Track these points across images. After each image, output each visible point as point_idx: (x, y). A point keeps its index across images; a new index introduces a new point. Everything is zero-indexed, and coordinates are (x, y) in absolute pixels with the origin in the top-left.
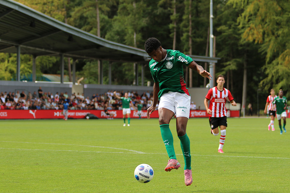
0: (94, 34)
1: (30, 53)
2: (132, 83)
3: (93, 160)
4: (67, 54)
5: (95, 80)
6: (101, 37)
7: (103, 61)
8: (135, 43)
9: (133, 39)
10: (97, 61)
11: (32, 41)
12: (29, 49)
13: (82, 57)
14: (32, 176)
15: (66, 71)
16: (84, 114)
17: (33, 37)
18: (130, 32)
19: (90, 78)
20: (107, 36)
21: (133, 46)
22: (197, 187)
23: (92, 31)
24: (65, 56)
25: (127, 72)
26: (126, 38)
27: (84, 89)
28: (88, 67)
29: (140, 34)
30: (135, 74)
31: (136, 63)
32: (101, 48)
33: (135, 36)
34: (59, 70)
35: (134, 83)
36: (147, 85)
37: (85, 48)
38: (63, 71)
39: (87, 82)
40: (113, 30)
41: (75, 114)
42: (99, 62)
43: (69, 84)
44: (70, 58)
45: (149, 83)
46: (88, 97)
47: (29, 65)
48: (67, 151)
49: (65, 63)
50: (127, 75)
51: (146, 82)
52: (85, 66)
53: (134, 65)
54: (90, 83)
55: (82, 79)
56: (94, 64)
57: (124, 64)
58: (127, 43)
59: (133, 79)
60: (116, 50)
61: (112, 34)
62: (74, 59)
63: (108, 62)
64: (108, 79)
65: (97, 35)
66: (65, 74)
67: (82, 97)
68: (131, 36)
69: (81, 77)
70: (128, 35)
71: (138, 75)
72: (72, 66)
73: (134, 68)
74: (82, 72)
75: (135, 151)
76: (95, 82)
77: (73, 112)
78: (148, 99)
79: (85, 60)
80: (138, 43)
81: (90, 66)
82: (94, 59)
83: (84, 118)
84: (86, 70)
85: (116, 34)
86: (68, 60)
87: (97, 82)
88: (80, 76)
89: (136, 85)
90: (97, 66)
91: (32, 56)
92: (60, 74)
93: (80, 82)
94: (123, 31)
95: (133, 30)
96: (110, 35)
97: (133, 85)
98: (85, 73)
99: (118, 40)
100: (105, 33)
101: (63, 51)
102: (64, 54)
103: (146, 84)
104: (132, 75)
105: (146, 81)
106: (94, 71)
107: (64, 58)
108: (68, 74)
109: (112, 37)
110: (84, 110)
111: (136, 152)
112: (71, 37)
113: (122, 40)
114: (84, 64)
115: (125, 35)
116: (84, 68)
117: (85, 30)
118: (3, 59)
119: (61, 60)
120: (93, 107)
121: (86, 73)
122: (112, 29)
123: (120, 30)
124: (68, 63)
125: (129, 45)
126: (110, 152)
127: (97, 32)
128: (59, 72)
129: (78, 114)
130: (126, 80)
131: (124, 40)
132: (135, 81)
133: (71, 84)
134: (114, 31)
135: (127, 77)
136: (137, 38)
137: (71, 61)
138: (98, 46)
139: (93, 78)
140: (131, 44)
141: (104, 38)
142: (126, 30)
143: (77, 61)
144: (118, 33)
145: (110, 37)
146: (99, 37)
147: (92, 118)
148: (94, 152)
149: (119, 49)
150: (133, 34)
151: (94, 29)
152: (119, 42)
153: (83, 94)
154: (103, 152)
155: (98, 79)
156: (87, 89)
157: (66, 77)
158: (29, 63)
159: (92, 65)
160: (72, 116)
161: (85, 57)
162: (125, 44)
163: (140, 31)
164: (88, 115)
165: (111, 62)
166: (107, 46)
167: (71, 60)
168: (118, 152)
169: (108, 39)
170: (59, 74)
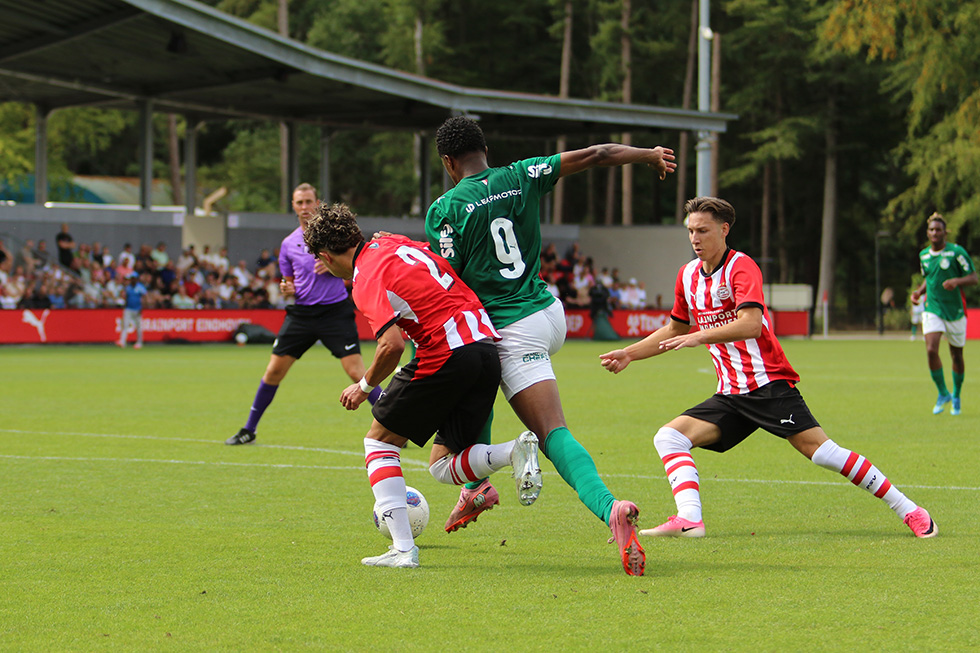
0: (264, 24)
1: (24, 99)
2: (407, 208)
3: (262, 496)
4: (166, 103)
5: (268, 198)
6: (292, 36)
7: (301, 126)
8: (418, 61)
9: (412, 43)
10: (275, 126)
11: (34, 52)
12: (24, 82)
13: (221, 111)
14: (33, 554)
15: (159, 164)
16: (227, 325)
17: (37, 37)
18: (400, 18)
19: (252, 191)
20: (312, 34)
21: (413, 71)
22: (650, 594)
23: (257, 15)
24: (158, 108)
25: (388, 169)
26: (385, 39)
27: (228, 231)
28: (242, 149)
29: (437, 24)
30: (417, 174)
31: (423, 133)
32: (292, 79)
33: (418, 35)
34: (134, 160)
35: (416, 209)
37: (233, 76)
38: (151, 164)
39: (241, 205)
40: (338, 10)
41: (195, 325)
42: (284, 131)
43: (171, 214)
44: (174, 117)
46: (243, 262)
47: (22, 140)
48: (166, 464)
49: (157, 133)
50: (388, 178)
52: (232, 145)
53: (417, 140)
54: (248, 209)
55: (221, 193)
56: (264, 138)
57: (377, 138)
58: (389, 61)
59: (411, 195)
60: (349, 86)
61: (334, 25)
62: (192, 118)
63: (319, 131)
65: (276, 30)
66: (156, 176)
67: (218, 261)
68: (403, 33)
69: (218, 187)
70: (393, 29)
71: (429, 178)
72: (182, 144)
73: (417, 152)
74: (219, 168)
75: (418, 463)
76: (268, 206)
77: (188, 317)
79: (231, 122)
80: (430, 59)
81: (249, 144)
82: (267, 119)
83: (229, 339)
84: (234, 159)
85: (348, 26)
86: (168, 122)
87: (277, 206)
88: (212, 182)
90: (277, 146)
91: (33, 107)
92: (138, 175)
93: (214, 206)
94: (373, 14)
95: (410, 10)
96: (327, 28)
97: (411, 216)
98: (231, 173)
99: (355, 45)
100: (308, 23)
101: (148, 89)
102: (154, 101)
104: (408, 180)
106: (267, 165)
107: (155, 115)
108: (170, 177)
109: (334, 36)
110: (228, 309)
111: (422, 467)
112: (178, 37)
113: (369, 50)
114: (228, 137)
115: (383, 28)
116: (227, 152)
117: (233, 11)
119: (142, 123)
120: (260, 298)
121: (235, 171)
122: (331, 5)
123: (361, 10)
124: (168, 134)
125: (395, 66)
126: (326, 467)
127: (275, 17)
128: (133, 167)
129: (204, 325)
130: (386, 198)
131: (379, 49)
132: (417, 200)
133: (180, 213)
134: (340, 15)
135: (388, 186)
136: (425, 36)
137: (181, 128)
138: (282, 71)
139: (263, 190)
140: (404, 63)
141: (304, 39)
142: (386, 10)
143: (201, 126)
144: (355, 22)
145: (324, 36)
146: (283, 38)
147: (251, 341)
148: (266, 465)
149: (359, 80)
150: (413, 27)
151: (267, 9)
152: (357, 57)
153: (225, 252)
154: (298, 466)
155: (279, 193)
156: (240, 231)
157: (160, 188)
158: (22, 134)
159: (258, 143)
160: (182, 333)
161: (230, 111)
162: (381, 63)
163: (436, 15)
164: (241, 329)
165: (328, 131)
166: (316, 69)
167: (178, 122)
168: (354, 467)
169: (319, 44)
170: (134, 175)
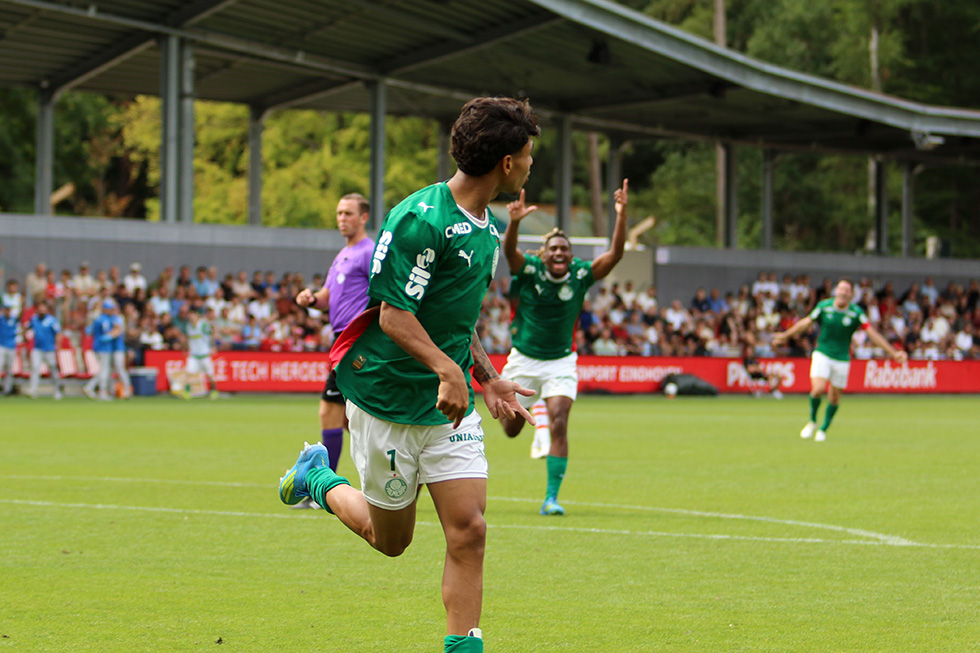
0: (697, 32)
1: (426, 114)
2: (860, 242)
3: (695, 571)
4: (586, 120)
5: (702, 230)
6: (730, 45)
7: (740, 147)
8: (874, 74)
9: (867, 54)
10: (710, 148)
11: (436, 62)
12: (424, 95)
13: (649, 130)
14: (435, 634)
15: (579, 190)
16: (655, 374)
17: (440, 45)
18: (852, 26)
19: (683, 222)
20: (753, 43)
21: (868, 87)
23: (690, 22)
24: (577, 126)
25: (840, 197)
26: (835, 49)
27: (656, 267)
28: (673, 174)
29: (896, 34)
30: (872, 202)
31: (879, 157)
32: (730, 93)
33: (873, 45)
34: (549, 184)
35: (871, 244)
36: (924, 252)
37: (662, 91)
38: (569, 190)
39: (671, 238)
40: (782, 17)
41: (618, 374)
42: (720, 154)
43: (591, 247)
44: (595, 137)
45: (931, 244)
47: (422, 163)
48: (586, 533)
49: (576, 154)
50: (839, 207)
51: (923, 240)
52: (662, 169)
53: (872, 166)
54: (680, 242)
55: (648, 223)
56: (698, 161)
57: (825, 162)
58: (840, 75)
59: (865, 227)
60: (794, 104)
61: (778, 33)
62: (616, 138)
63: (760, 154)
64: (758, 226)
65: (712, 39)
66: (575, 202)
68: (857, 43)
69: (645, 217)
70: (845, 39)
71: (885, 209)
72: (604, 167)
73: (872, 182)
74: (646, 195)
75: (873, 535)
76: (701, 239)
77: (610, 364)
78: (927, 314)
79: (660, 143)
80: (887, 72)
81: (681, 168)
82: (701, 140)
83: (658, 389)
84: (663, 186)
85: (793, 35)
86: (589, 143)
87: (713, 239)
88: (640, 212)
89: (878, 251)
90: (713, 170)
91: (436, 125)
92: (556, 203)
93: (640, 238)
94: (822, 22)
95: (864, 17)
96: (770, 37)
97: (866, 253)
98: (661, 201)
99: (802, 57)
100: (748, 31)
101: (565, 105)
102: (572, 118)
103: (919, 248)
104: (862, 209)
105: (923, 233)
106: (701, 192)
107: (576, 134)
108: (590, 205)
109: (778, 45)
110: (656, 358)
111: (877, 540)
112: (600, 47)
113: (818, 61)
114: (655, 160)
115: (834, 37)
116: (655, 177)
117: (662, 16)
118: (311, 136)
119: (559, 142)
120: (692, 346)
121: (666, 198)
122: (775, 11)
123: (809, 16)
124: (588, 156)
125: (848, 81)
126: (769, 539)
127: (711, 23)
128: (548, 194)
129: (629, 374)
130: (835, 231)
131: (829, 60)
132: (872, 234)
133: (601, 246)
134: (785, 22)
135: (837, 217)
136: (881, 48)
137: (601, 149)
138: (718, 86)
139: (696, 221)
140: (857, 78)
141: (743, 49)
142: (837, 17)
143: (627, 147)
144: (802, 31)
145: (767, 45)
146: (720, 48)
147: (683, 392)
148: (699, 535)
149: (806, 97)
150: (868, 36)
151: (701, 13)
152: (803, 70)
153: (654, 291)
154: (736, 537)
155: (715, 224)
156: (670, 267)
157: (579, 217)
158: (422, 155)
159: (691, 168)
160: (603, 383)
161: (659, 131)
162: (831, 77)
163: (894, 22)
164: (670, 379)
165: (771, 155)
166: (757, 84)
167: (600, 142)
168: (800, 540)
169: (760, 56)
170: (548, 203)
